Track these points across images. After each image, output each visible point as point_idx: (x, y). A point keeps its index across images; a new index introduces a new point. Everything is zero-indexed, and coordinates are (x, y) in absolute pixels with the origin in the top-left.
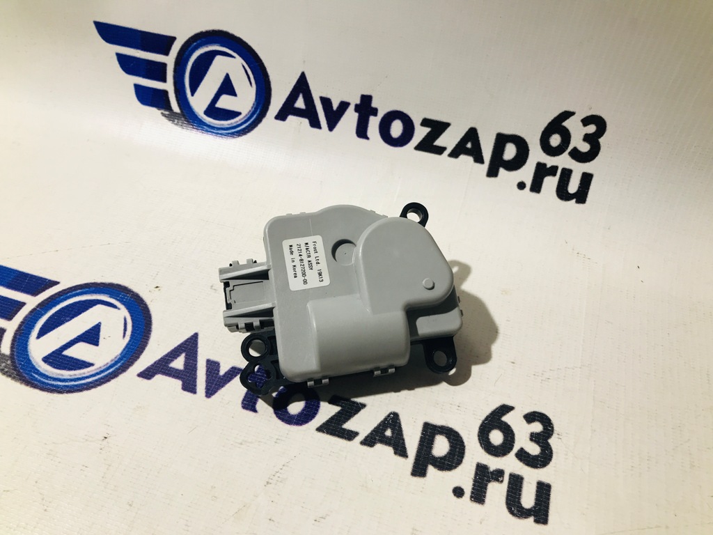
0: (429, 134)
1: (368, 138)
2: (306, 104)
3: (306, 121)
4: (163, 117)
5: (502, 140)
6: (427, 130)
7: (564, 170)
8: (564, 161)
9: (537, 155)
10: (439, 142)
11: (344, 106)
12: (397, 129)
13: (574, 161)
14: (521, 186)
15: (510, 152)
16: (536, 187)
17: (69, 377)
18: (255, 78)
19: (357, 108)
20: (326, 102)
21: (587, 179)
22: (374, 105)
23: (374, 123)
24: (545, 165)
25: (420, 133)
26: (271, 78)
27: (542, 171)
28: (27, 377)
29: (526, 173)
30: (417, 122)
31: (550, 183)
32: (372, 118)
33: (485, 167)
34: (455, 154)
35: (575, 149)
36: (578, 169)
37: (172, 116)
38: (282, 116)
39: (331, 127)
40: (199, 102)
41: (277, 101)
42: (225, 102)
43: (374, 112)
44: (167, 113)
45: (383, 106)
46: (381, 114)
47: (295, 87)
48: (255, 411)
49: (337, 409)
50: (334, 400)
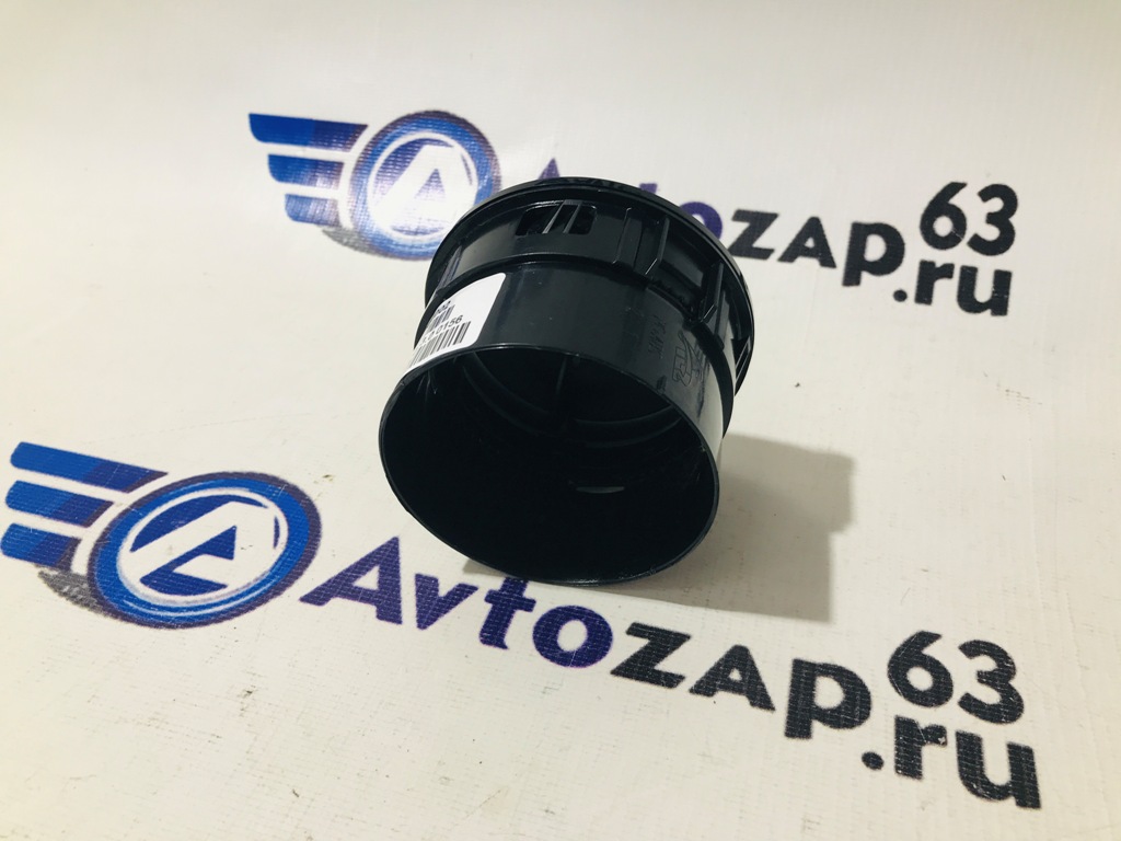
0: (746, 231)
4: (325, 238)
5: (860, 232)
7: (964, 269)
8: (961, 255)
9: (918, 249)
10: (761, 243)
13: (978, 255)
14: (900, 296)
15: (875, 248)
16: (924, 296)
17: (185, 605)
21: (1003, 279)
24: (933, 264)
25: (731, 231)
27: (930, 273)
28: (116, 606)
29: (906, 277)
31: (946, 289)
33: (838, 273)
34: (789, 257)
35: (976, 237)
36: (986, 265)
37: (339, 236)
44: (331, 230)
48: (504, 647)
49: (642, 643)
50: (636, 630)
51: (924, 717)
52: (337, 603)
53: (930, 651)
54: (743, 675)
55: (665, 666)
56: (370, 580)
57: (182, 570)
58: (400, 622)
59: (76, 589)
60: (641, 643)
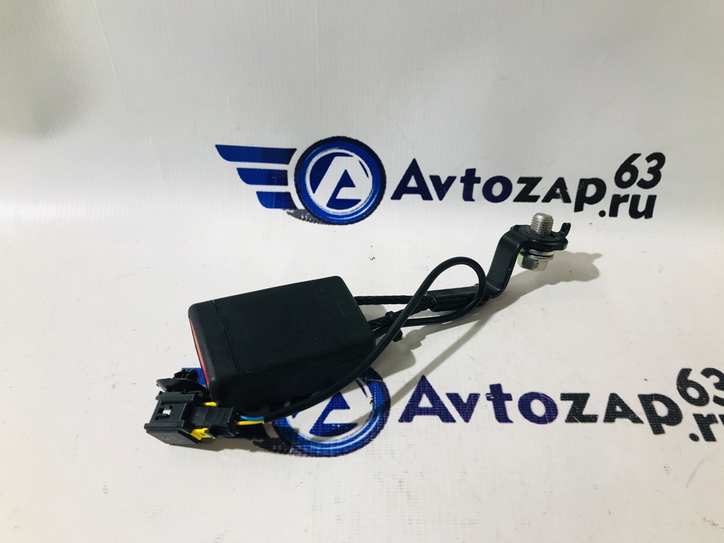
0: (524, 188)
1: (473, 200)
2: (417, 184)
3: (418, 197)
4: (290, 216)
5: (584, 183)
6: (524, 185)
7: (634, 196)
8: (634, 190)
9: (612, 189)
10: (533, 193)
11: (451, 180)
12: (497, 189)
13: (641, 189)
14: (602, 214)
15: (591, 190)
16: (614, 212)
17: (343, 440)
18: (371, 170)
19: (463, 180)
20: (435, 179)
21: (651, 200)
22: (477, 175)
23: (478, 189)
24: (619, 195)
25: (517, 189)
26: (386, 168)
27: (617, 200)
29: (605, 204)
30: (514, 181)
31: (624, 208)
32: (476, 186)
33: (572, 205)
34: (547, 199)
35: (642, 179)
36: (644, 194)
37: (297, 214)
38: (397, 196)
39: (441, 197)
40: (321, 197)
41: (392, 185)
42: (345, 194)
43: (478, 180)
44: (292, 211)
45: (484, 175)
46: (483, 182)
47: (407, 171)
48: (511, 422)
49: (571, 403)
50: (565, 397)
51: (704, 411)
52: (417, 418)
53: (691, 377)
54: (621, 408)
55: (586, 411)
56: (425, 402)
57: (327, 421)
58: (454, 421)
59: (280, 446)
60: (569, 404)
